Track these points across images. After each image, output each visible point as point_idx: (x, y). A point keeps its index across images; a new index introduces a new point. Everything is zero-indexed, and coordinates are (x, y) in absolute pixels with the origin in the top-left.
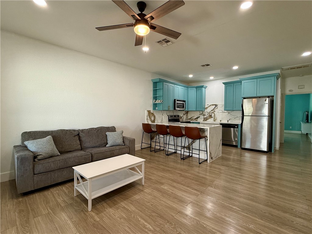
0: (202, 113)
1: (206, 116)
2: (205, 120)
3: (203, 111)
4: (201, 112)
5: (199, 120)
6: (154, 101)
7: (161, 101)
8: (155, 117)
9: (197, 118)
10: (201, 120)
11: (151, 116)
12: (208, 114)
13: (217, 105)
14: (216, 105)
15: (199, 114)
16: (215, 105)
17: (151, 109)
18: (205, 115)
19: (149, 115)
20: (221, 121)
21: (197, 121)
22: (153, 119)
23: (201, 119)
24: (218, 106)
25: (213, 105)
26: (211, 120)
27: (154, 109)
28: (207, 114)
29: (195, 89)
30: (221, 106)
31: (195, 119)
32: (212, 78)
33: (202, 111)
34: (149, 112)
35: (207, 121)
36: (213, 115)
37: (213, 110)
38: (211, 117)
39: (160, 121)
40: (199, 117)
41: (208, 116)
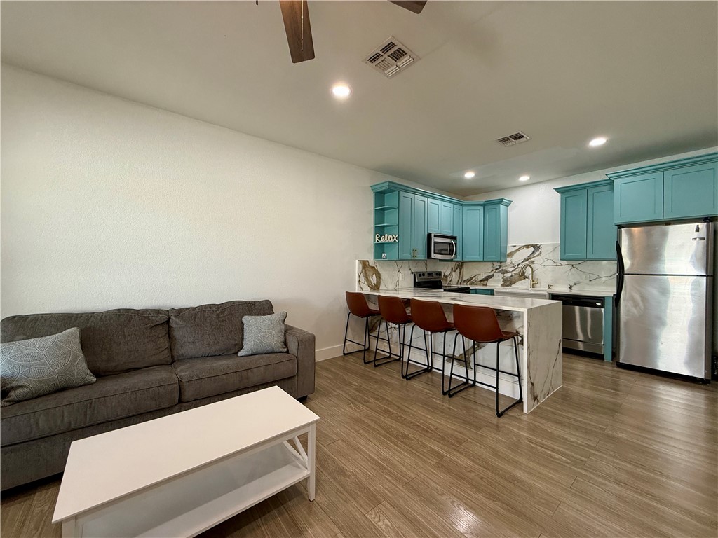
0: (500, 267)
1: (509, 274)
2: (508, 283)
3: (501, 263)
4: (496, 265)
5: (491, 285)
6: (377, 238)
7: (393, 238)
8: (379, 276)
9: (487, 279)
10: (495, 284)
11: (369, 273)
12: (514, 270)
13: (539, 247)
14: (536, 248)
15: (492, 269)
16: (533, 246)
17: (370, 258)
18: (507, 272)
19: (365, 273)
20: (550, 287)
21: (486, 285)
22: (374, 280)
23: (498, 281)
24: (543, 250)
25: (528, 246)
26: (522, 284)
27: (378, 256)
28: (513, 269)
29: (481, 208)
30: (551, 249)
31: (480, 281)
32: (524, 178)
33: (498, 262)
34: (364, 264)
35: (514, 286)
36: (528, 271)
37: (528, 260)
38: (522, 275)
39: (391, 286)
40: (491, 277)
41: (515, 274)
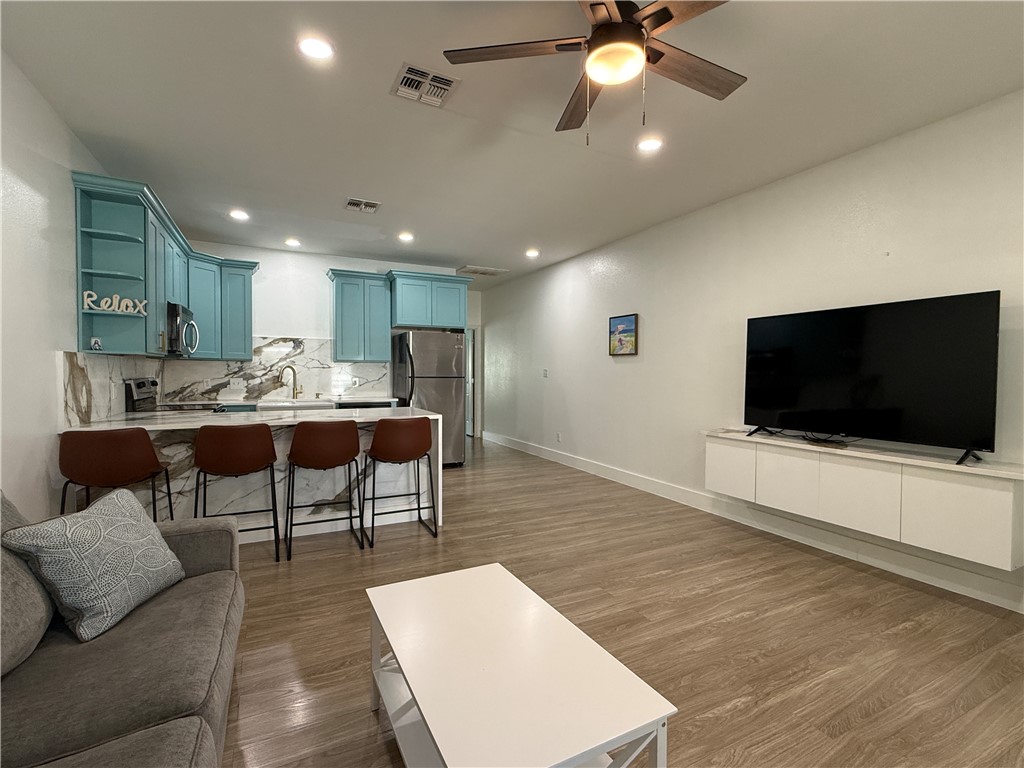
0: (241, 369)
1: (257, 381)
2: (255, 395)
3: (242, 362)
4: (235, 367)
5: (224, 399)
6: (88, 301)
7: (135, 306)
9: (216, 389)
10: (234, 396)
11: (78, 385)
12: (266, 374)
13: (301, 342)
14: (297, 343)
15: (226, 372)
16: (294, 340)
17: (77, 346)
18: (253, 377)
20: (317, 395)
21: (216, 399)
23: (237, 392)
24: (307, 346)
25: (285, 340)
26: (278, 394)
28: (264, 372)
29: (215, 268)
30: (316, 345)
31: (203, 394)
32: (293, 243)
33: (237, 361)
35: (264, 397)
36: (288, 377)
37: (285, 359)
38: (278, 382)
40: (225, 385)
41: (267, 380)
